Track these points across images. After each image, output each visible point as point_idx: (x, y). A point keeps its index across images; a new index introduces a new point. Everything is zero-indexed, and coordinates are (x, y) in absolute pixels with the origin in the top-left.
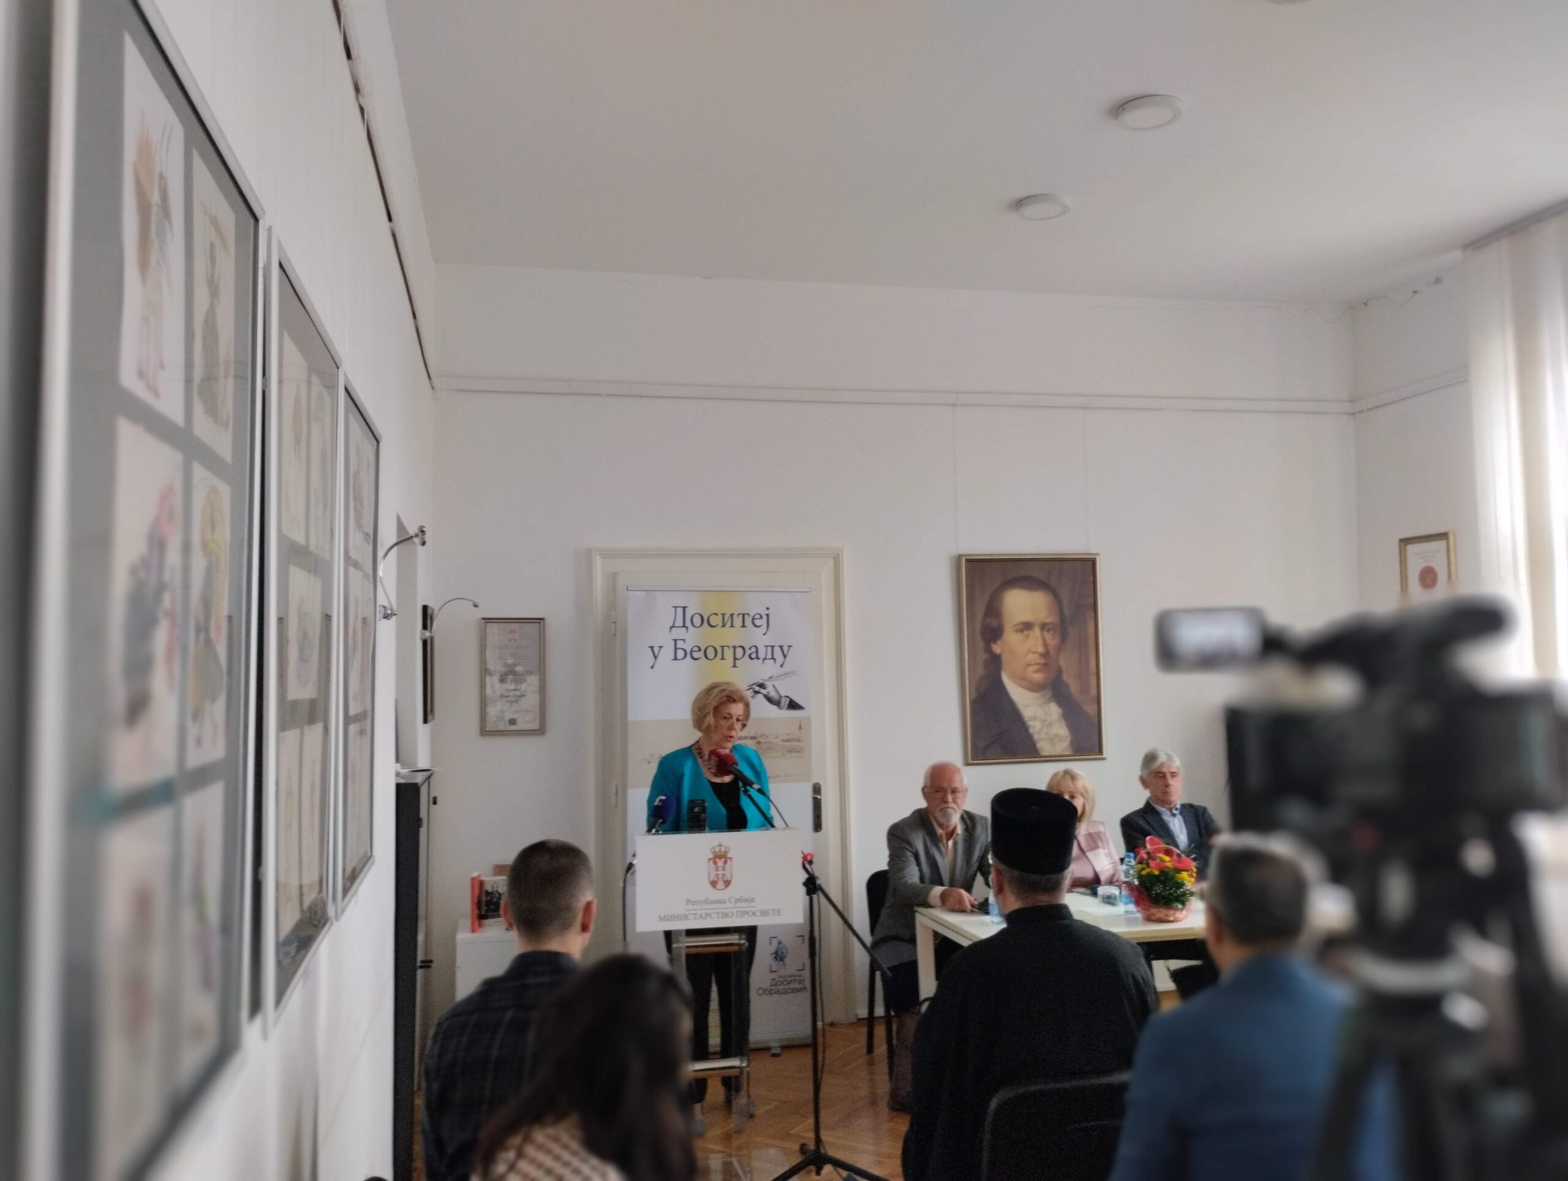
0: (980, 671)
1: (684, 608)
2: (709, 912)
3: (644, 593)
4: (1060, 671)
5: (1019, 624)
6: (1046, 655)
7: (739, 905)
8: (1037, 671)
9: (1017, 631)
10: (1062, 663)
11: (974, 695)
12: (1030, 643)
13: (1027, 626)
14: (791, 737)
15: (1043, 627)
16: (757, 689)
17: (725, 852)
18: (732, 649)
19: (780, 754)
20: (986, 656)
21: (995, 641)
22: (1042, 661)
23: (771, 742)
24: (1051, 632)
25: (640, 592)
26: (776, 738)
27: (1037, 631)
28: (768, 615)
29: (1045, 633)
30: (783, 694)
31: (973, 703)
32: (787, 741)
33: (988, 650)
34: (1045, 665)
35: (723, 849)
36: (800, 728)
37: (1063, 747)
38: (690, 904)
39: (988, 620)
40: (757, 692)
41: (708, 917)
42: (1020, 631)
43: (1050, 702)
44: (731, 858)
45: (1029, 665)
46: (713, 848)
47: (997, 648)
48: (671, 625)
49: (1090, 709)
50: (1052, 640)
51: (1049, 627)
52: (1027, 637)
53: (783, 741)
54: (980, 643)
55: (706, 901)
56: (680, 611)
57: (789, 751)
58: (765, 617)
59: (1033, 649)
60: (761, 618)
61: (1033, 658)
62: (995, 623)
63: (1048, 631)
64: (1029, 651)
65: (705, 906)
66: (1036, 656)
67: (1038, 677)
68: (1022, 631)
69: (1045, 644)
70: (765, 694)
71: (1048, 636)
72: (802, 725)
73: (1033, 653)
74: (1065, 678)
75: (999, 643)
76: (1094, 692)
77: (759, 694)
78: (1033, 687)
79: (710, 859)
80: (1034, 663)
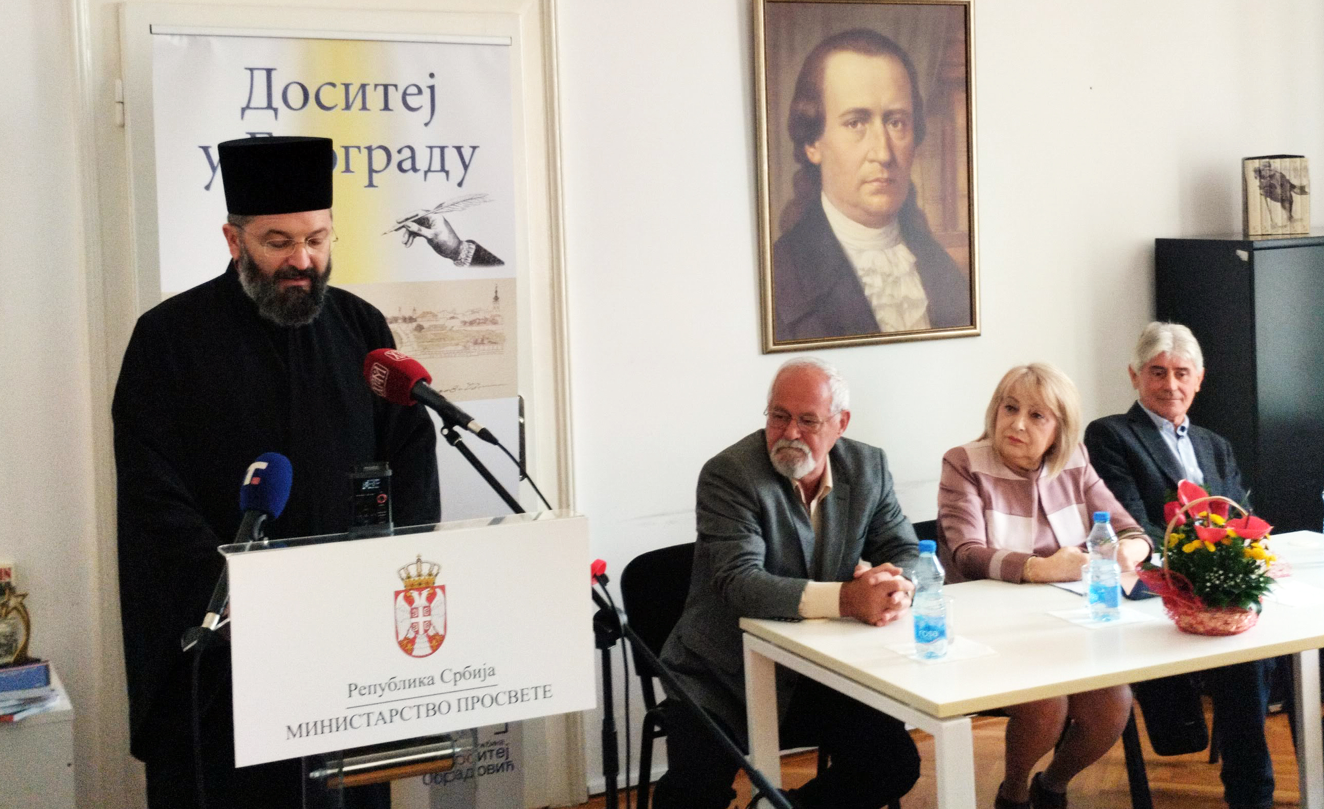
0: (788, 193)
1: (269, 71)
2: (399, 706)
3: (185, 39)
4: (912, 191)
5: (849, 112)
6: (890, 164)
7: (462, 684)
8: (878, 192)
9: (846, 124)
10: (916, 178)
11: (777, 235)
12: (865, 145)
13: (862, 116)
14: (481, 316)
15: (887, 117)
16: (415, 227)
17: (430, 575)
18: (365, 152)
19: (460, 348)
20: (797, 167)
21: (812, 144)
22: (886, 175)
23: (443, 327)
24: (900, 125)
25: (177, 38)
26: (453, 318)
27: (877, 122)
28: (432, 88)
29: (890, 127)
30: (463, 238)
31: (775, 247)
32: (471, 323)
33: (801, 157)
34: (889, 181)
35: (425, 569)
36: (496, 298)
37: (915, 317)
38: (355, 693)
39: (801, 106)
40: (413, 234)
41: (397, 718)
42: (851, 124)
43: (896, 244)
44: (442, 588)
45: (864, 182)
46: (405, 568)
47: (814, 154)
48: (244, 105)
49: (958, 254)
50: (901, 141)
51: (898, 116)
52: (863, 134)
53: (465, 323)
54: (788, 146)
55: (392, 684)
56: (260, 77)
57: (476, 343)
58: (427, 92)
59: (871, 156)
60: (420, 92)
61: (872, 170)
62: (811, 111)
63: (895, 124)
64: (865, 159)
65: (388, 695)
66: (876, 166)
67: (878, 202)
68: (854, 124)
69: (890, 146)
70: (430, 237)
71: (894, 132)
72: (499, 295)
73: (872, 161)
74: (920, 203)
75: (817, 144)
76: (963, 226)
77: (418, 238)
78: (873, 219)
79: (397, 594)
80: (871, 179)
